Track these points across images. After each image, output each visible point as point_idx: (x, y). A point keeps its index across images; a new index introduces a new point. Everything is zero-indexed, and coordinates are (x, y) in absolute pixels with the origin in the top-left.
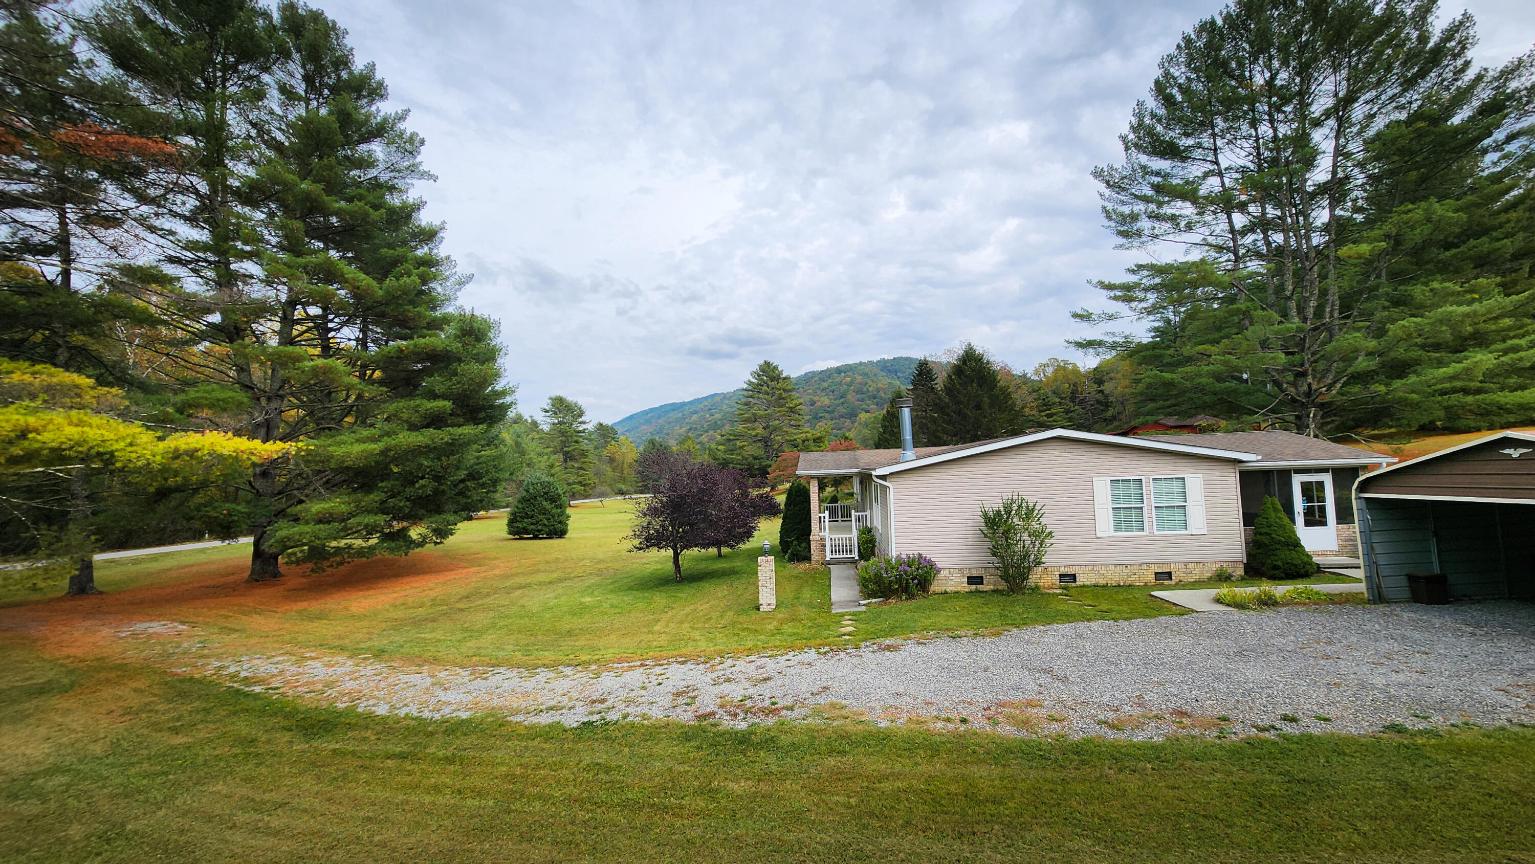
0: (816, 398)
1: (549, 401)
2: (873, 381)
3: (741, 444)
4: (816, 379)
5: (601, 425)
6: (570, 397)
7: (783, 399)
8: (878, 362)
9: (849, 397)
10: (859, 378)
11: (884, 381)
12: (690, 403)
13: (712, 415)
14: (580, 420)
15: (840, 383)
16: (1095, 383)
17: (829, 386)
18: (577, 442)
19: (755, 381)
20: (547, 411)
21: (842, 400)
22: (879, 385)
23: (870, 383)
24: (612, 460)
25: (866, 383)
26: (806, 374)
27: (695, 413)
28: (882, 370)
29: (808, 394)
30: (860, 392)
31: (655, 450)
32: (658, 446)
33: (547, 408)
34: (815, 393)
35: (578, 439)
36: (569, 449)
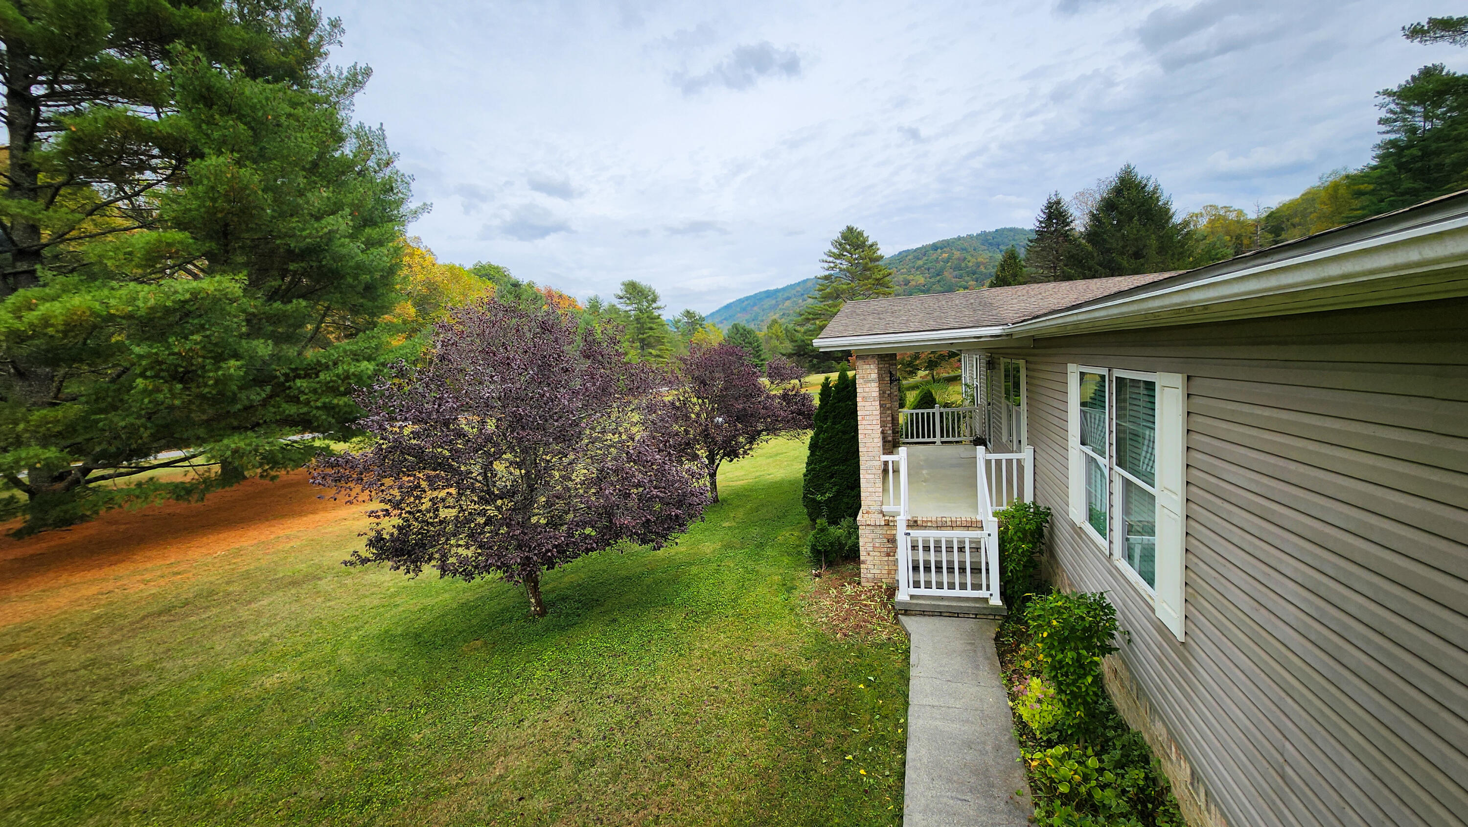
0: (910, 277)
1: (622, 287)
2: (972, 256)
3: (821, 324)
4: (910, 257)
5: (688, 312)
6: (643, 280)
7: (869, 269)
8: (978, 235)
9: (946, 274)
10: (957, 254)
11: (984, 256)
12: (784, 289)
13: (804, 300)
14: (654, 305)
15: (937, 261)
16: (1270, 232)
17: (925, 264)
18: (651, 329)
19: (836, 251)
20: (621, 298)
21: (938, 278)
22: (980, 260)
23: (969, 258)
25: (965, 259)
26: (900, 253)
27: (788, 298)
28: (982, 244)
29: (902, 274)
30: (958, 268)
31: (739, 335)
32: (741, 331)
33: (621, 294)
34: (909, 272)
35: (654, 326)
36: (645, 336)
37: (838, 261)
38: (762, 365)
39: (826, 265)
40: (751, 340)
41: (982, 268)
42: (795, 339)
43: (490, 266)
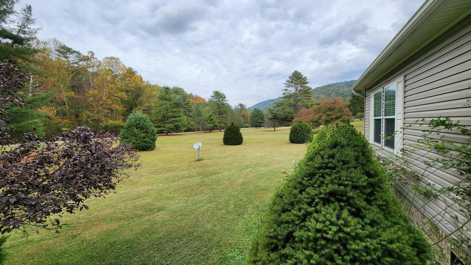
0: (319, 96)
1: (213, 93)
3: (283, 107)
5: (241, 104)
8: (344, 82)
9: (332, 95)
10: (336, 88)
14: (224, 100)
15: (329, 90)
17: (324, 91)
18: (222, 108)
19: (290, 80)
20: (213, 97)
22: (345, 90)
23: (341, 89)
24: (243, 116)
25: (339, 90)
26: (316, 88)
28: (345, 85)
29: (316, 95)
30: (337, 93)
32: (257, 111)
33: (212, 95)
34: (319, 94)
35: (223, 107)
36: (220, 110)
37: (291, 84)
38: (264, 123)
39: (286, 85)
40: (260, 114)
41: (345, 93)
42: (272, 113)
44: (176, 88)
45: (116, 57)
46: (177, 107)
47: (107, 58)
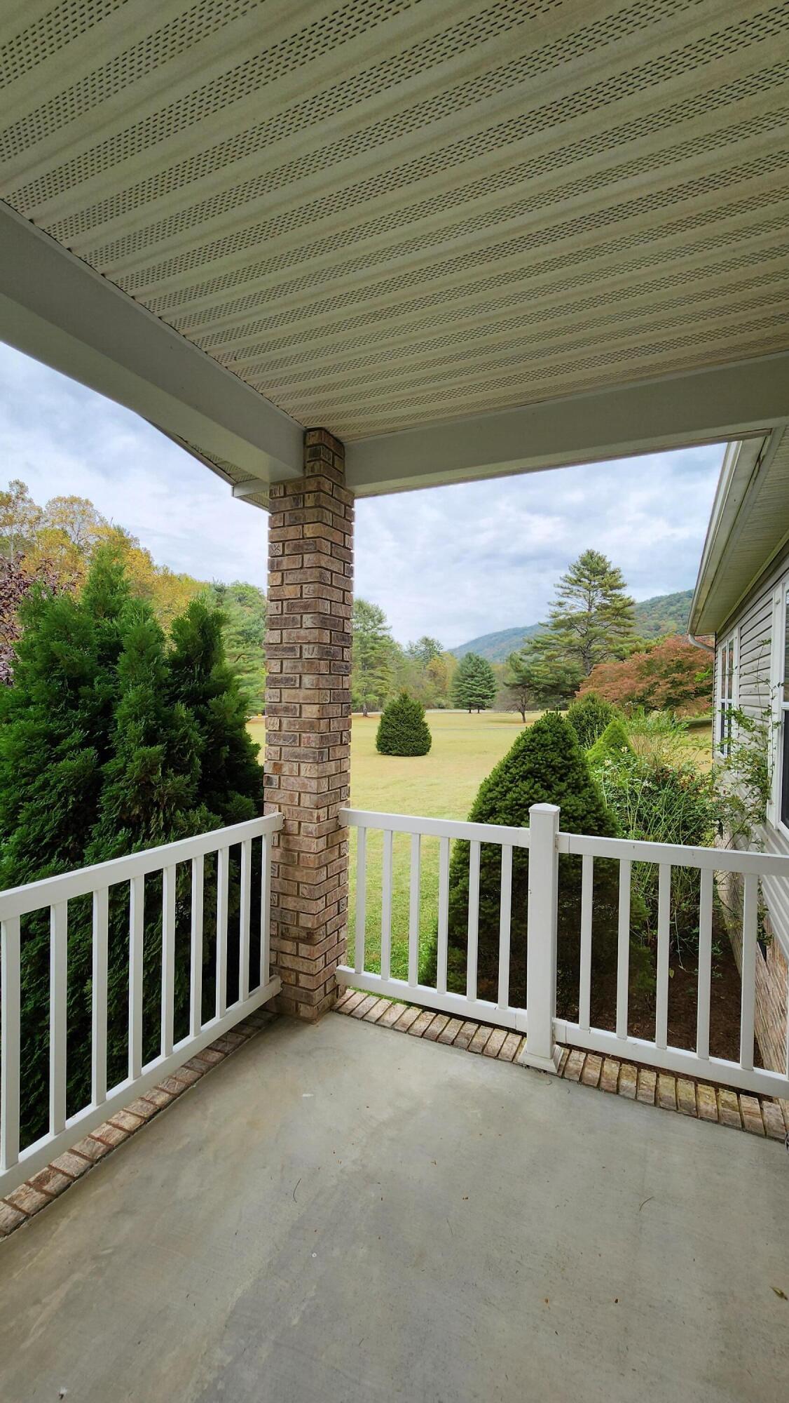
0: (661, 623)
3: (552, 654)
4: (662, 603)
5: (427, 640)
7: (609, 598)
14: (380, 626)
18: (373, 648)
19: (574, 576)
24: (434, 674)
26: (653, 599)
29: (653, 619)
31: (471, 664)
32: (474, 660)
34: (661, 618)
35: (376, 646)
36: (367, 655)
37: (575, 588)
38: (493, 696)
39: (561, 591)
40: (484, 669)
42: (519, 669)
43: (247, 587)
44: (241, 587)
45: (84, 498)
46: (247, 642)
47: (60, 499)
